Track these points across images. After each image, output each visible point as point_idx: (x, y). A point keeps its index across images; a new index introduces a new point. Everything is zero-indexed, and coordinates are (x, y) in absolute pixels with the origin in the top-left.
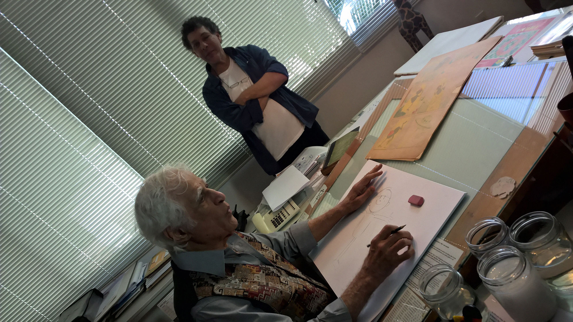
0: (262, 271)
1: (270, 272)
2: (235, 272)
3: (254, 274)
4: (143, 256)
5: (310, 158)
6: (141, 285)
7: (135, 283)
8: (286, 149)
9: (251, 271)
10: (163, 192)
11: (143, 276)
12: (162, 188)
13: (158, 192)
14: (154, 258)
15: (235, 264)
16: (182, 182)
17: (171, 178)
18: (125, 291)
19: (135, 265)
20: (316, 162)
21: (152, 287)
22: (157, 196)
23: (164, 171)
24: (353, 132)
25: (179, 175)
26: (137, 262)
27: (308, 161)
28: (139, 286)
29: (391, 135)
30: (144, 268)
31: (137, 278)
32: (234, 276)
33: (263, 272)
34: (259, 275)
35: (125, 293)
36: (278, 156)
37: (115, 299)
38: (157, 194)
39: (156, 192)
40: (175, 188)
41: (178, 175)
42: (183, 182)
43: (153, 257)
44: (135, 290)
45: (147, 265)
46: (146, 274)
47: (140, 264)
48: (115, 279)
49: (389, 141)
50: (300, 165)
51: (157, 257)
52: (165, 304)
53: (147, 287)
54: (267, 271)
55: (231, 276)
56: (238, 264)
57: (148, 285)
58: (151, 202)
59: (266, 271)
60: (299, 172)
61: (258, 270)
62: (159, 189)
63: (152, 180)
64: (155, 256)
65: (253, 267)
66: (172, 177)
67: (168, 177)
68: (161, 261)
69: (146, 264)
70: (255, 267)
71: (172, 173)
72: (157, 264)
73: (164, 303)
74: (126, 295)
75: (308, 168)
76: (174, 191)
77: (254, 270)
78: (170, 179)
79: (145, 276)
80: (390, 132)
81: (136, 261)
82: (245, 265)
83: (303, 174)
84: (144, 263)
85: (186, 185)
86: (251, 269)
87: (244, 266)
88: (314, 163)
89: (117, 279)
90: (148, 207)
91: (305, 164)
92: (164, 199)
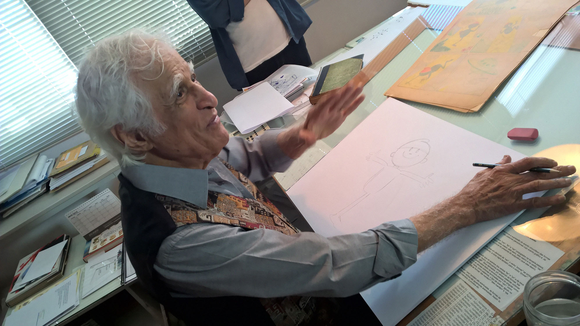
0: (250, 206)
1: (260, 209)
2: (218, 203)
3: (241, 209)
4: (49, 148)
5: (293, 79)
6: (42, 184)
7: (34, 180)
8: (260, 62)
9: (237, 205)
10: (122, 69)
11: (46, 174)
12: (121, 62)
13: (115, 66)
14: (64, 155)
15: (216, 192)
16: (156, 62)
17: (140, 51)
18: (20, 188)
19: (36, 157)
20: (302, 85)
21: (58, 190)
22: (111, 73)
23: (131, 36)
24: (355, 60)
25: (154, 49)
26: (39, 154)
27: (290, 81)
28: (40, 185)
29: (426, 72)
30: (48, 164)
31: (39, 175)
32: (217, 208)
33: (252, 209)
34: (247, 212)
35: (20, 190)
36: (249, 67)
37: (4, 195)
38: (112, 69)
39: (111, 65)
40: (143, 68)
41: (152, 49)
42: (158, 63)
43: (62, 154)
44: (35, 189)
45: (52, 161)
46: (51, 172)
47: (43, 158)
48: (7, 169)
49: (423, 80)
50: (277, 84)
51: (68, 154)
52: (76, 216)
53: (51, 188)
54: (256, 209)
55: (213, 207)
56: (220, 193)
57: (53, 185)
58: (100, 78)
59: (255, 207)
60: (277, 93)
61: (245, 204)
62: (118, 61)
63: (111, 45)
64: (65, 152)
65: (238, 200)
66: (142, 49)
67: (136, 47)
68: (72, 161)
69: (51, 159)
70: (241, 201)
71: (143, 43)
72: (67, 163)
73: (74, 214)
74: (21, 193)
75: (290, 90)
76: (140, 72)
77: (241, 204)
78: (138, 51)
79: (49, 175)
80: (425, 69)
81: (38, 152)
82: (229, 195)
83: (283, 96)
84: (49, 157)
85: (161, 68)
86: (236, 203)
87: (227, 197)
88: (299, 85)
89: (9, 170)
90: (94, 84)
91: (285, 84)
92: (121, 79)
